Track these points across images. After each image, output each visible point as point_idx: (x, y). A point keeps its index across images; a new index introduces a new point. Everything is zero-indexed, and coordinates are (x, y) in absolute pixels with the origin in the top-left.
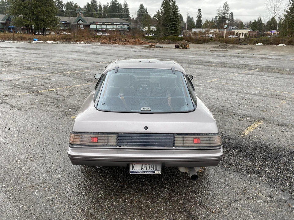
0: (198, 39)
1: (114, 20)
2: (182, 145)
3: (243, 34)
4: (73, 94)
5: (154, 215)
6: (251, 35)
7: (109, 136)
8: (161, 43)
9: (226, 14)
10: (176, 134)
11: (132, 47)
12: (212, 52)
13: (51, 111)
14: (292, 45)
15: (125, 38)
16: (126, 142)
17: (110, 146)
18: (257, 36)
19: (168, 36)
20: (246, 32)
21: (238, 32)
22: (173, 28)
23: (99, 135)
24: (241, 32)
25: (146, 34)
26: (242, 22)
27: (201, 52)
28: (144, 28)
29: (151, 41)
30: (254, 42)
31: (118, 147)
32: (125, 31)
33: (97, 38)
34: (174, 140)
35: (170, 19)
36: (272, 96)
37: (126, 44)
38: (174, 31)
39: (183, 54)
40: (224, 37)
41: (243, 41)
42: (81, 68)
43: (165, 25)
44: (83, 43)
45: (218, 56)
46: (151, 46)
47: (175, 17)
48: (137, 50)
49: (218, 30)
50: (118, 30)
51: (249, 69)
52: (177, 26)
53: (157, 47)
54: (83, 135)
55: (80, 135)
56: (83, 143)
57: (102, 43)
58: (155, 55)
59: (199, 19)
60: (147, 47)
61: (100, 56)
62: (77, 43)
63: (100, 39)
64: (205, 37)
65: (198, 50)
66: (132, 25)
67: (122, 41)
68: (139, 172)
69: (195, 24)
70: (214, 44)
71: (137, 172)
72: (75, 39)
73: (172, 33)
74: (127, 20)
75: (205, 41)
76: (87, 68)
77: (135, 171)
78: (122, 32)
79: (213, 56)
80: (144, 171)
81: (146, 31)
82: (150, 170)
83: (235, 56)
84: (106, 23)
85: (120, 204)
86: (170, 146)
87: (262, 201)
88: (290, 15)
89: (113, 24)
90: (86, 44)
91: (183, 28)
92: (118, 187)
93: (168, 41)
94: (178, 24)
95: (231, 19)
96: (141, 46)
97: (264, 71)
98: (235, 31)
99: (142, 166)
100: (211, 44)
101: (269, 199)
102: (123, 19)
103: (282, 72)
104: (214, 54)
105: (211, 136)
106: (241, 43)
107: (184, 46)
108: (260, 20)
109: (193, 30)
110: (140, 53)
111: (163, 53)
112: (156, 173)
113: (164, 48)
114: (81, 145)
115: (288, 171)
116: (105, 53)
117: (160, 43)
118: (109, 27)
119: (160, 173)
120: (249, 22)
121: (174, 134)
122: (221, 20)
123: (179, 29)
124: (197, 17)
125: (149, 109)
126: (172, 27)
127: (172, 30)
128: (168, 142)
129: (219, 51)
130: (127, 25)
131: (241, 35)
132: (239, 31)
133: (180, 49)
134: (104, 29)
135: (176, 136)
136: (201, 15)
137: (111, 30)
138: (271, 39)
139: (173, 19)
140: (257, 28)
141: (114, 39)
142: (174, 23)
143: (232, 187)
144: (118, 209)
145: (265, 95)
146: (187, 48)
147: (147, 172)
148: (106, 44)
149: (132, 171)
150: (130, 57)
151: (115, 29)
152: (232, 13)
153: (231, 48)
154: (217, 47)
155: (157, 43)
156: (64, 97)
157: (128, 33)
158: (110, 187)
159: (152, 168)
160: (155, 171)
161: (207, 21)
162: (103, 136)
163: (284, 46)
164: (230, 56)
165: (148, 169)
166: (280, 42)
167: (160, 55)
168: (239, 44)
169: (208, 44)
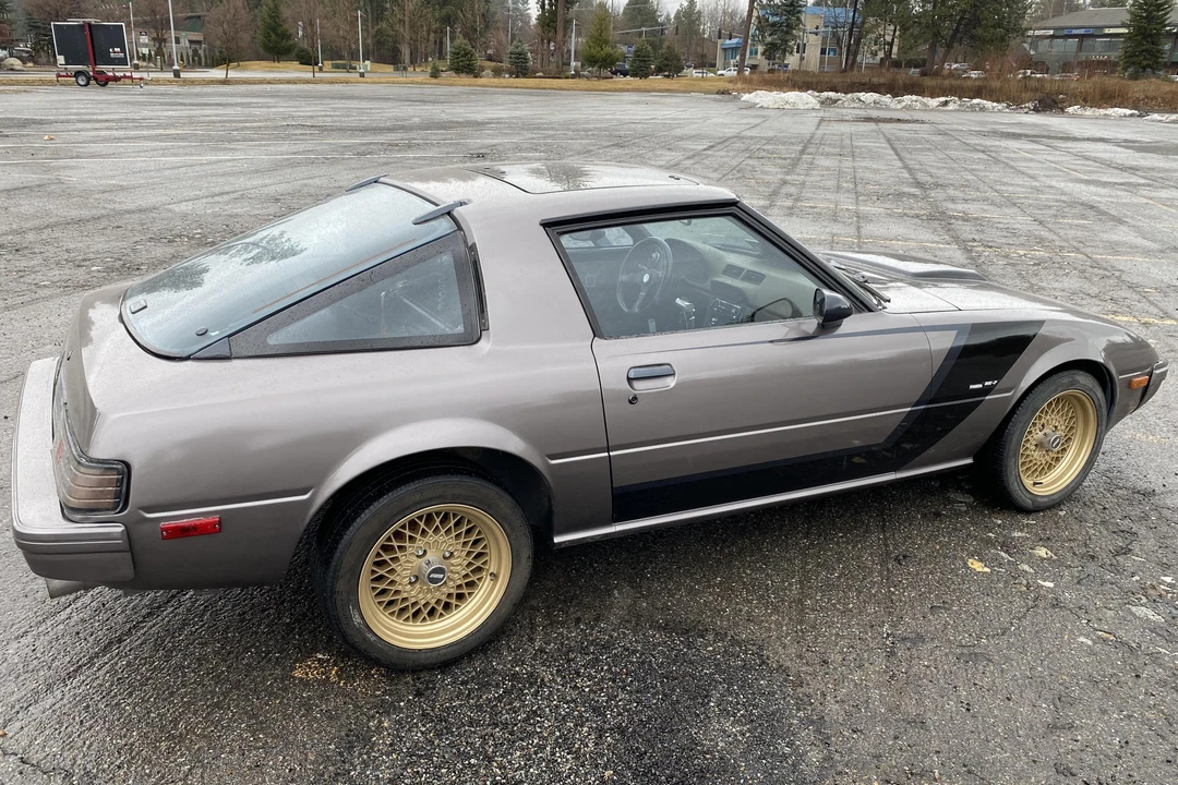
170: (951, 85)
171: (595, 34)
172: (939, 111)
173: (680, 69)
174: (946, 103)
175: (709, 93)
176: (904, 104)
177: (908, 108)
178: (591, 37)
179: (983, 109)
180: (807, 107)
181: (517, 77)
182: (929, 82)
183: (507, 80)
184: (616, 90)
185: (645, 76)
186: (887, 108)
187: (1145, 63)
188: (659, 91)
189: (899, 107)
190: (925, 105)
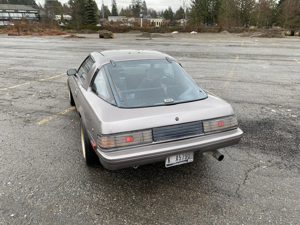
0: (118, 28)
1: (18, 7)
2: (210, 130)
3: (157, 23)
4: (18, 97)
5: (196, 201)
6: (165, 24)
7: (144, 132)
8: (81, 33)
9: (140, 3)
10: (203, 120)
11: (50, 38)
12: (138, 41)
13: (5, 120)
14: (201, 32)
15: (37, 28)
16: (161, 136)
17: (147, 143)
18: (170, 24)
19: (86, 25)
20: (160, 20)
21: (153, 21)
22: (90, 17)
23: (134, 134)
24: (156, 20)
25: (60, 23)
26: (155, 11)
27: (128, 41)
28: (56, 17)
29: (69, 31)
30: (170, 30)
31: (153, 143)
32: (34, 20)
34: (203, 127)
35: (86, 8)
36: (216, 79)
37: (41, 35)
38: (92, 20)
39: (112, 44)
40: (142, 26)
41: (161, 30)
42: (5, 65)
43: (82, 14)
45: (146, 45)
46: (72, 37)
47: (91, 4)
48: (60, 41)
49: (134, 19)
50: (23, 19)
51: (182, 56)
52: (95, 15)
53: (79, 37)
54: (116, 136)
55: (113, 137)
56: (118, 145)
57: (9, 35)
58: (83, 46)
59: (114, 7)
60: (68, 37)
61: (17, 50)
63: (5, 30)
64: (124, 26)
65: (123, 39)
66: (42, 13)
67: (33, 31)
68: (174, 163)
69: (111, 12)
70: (135, 33)
71: (172, 164)
73: (90, 22)
74: (34, 7)
75: (125, 30)
76: (12, 65)
77: (170, 163)
78: (30, 22)
79: (142, 45)
80: (178, 161)
81: (59, 20)
82: (184, 159)
83: (161, 44)
84: (7, 11)
85: (159, 199)
86: (200, 133)
87: (266, 166)
88: (196, 6)
89: (16, 12)
91: (100, 17)
92: (146, 184)
93: (88, 30)
94: (95, 12)
95: (145, 8)
96: (59, 36)
97: (195, 57)
98: (150, 20)
99: (177, 157)
100: (132, 33)
101: (270, 164)
102: (29, 6)
103: (208, 56)
104: (142, 43)
105: (231, 118)
106: (159, 31)
107: (109, 35)
108: (170, 9)
109: (110, 19)
110: (64, 44)
111: (90, 43)
112: (189, 161)
113: (87, 38)
114: (116, 147)
115: (267, 139)
116: (21, 46)
117: (79, 33)
118: (12, 15)
119: (192, 160)
120: (161, 11)
121: (202, 121)
122: (136, 9)
123: (97, 18)
124: (112, 5)
125: (172, 100)
126: (89, 15)
127: (89, 18)
128: (198, 129)
129: (144, 40)
130: (36, 13)
131: (156, 24)
132: (154, 19)
133: (105, 39)
134: (7, 18)
135: (204, 123)
136: (116, 4)
137: (16, 18)
138: (184, 27)
139: (89, 7)
140: (169, 17)
141: (24, 29)
142: (91, 11)
143: (238, 161)
144: (161, 205)
145: (210, 78)
146: (112, 38)
147: (181, 162)
148: (16, 35)
149: (168, 163)
150: (56, 49)
151: (20, 17)
152: (144, 2)
153: (154, 36)
154: (141, 36)
155: (76, 33)
156: (9, 101)
157: (38, 23)
158: (137, 186)
159: (185, 157)
160: (188, 159)
161: (122, 10)
162: (138, 133)
163: (195, 33)
164: (157, 44)
165: (182, 159)
166: (192, 30)
167: (89, 46)
168: (157, 32)
169: (129, 34)
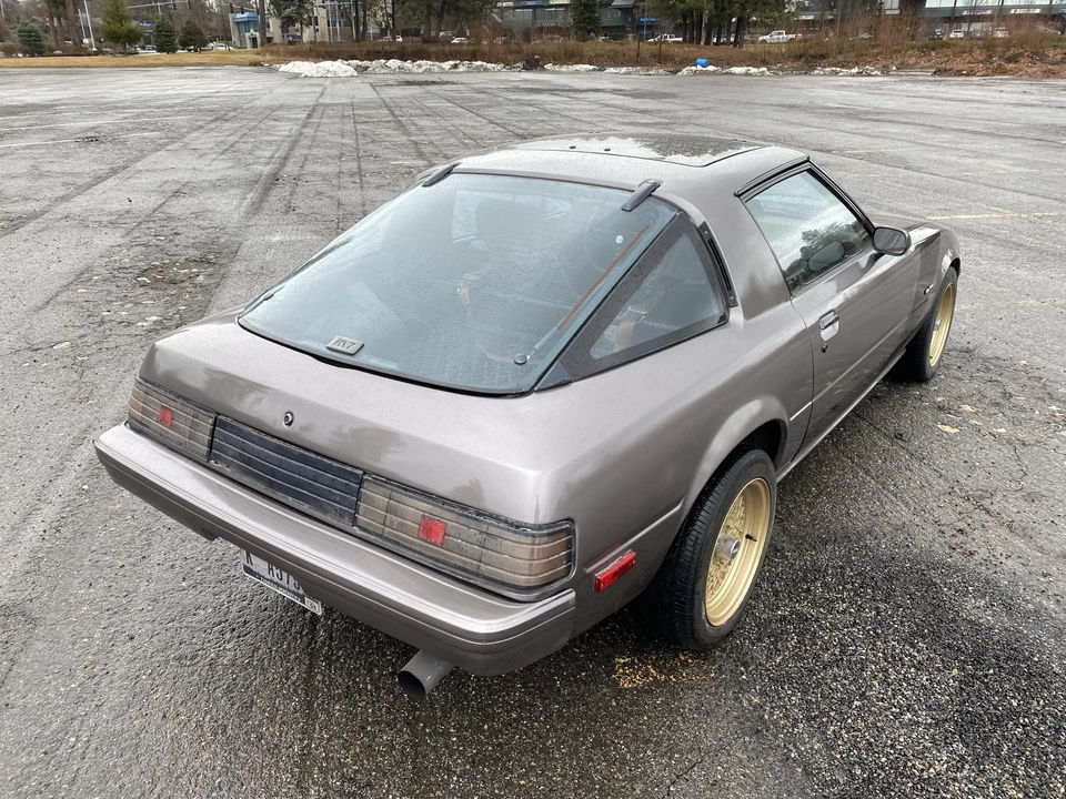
7: (197, 415)
17: (194, 453)
31: (212, 463)
33: (934, 49)
34: (359, 498)
44: (859, 74)
50: (1054, 13)
56: (145, 419)
57: (938, 72)
62: (836, 73)
63: (946, 56)
68: (264, 578)
72: (840, 58)
80: (275, 580)
82: (292, 587)
86: (342, 518)
90: (869, 75)
105: (492, 530)
114: (141, 423)
121: (364, 471)
125: (353, 349)
134: (989, 12)
135: (366, 484)
137: (1020, 12)
147: (284, 587)
148: (959, 73)
160: (304, 595)
162: (185, 410)
165: (285, 579)
170: (451, 51)
171: (112, 9)
172: (452, 73)
173: (205, 43)
174: (455, 66)
175: (241, 65)
176: (424, 68)
177: (428, 71)
178: (108, 13)
179: (486, 70)
180: (347, 74)
181: (33, 56)
182: (432, 48)
183: (22, 60)
184: (147, 66)
185: (173, 50)
186: (411, 72)
187: (589, 28)
188: (192, 65)
189: (421, 70)
190: (441, 68)
